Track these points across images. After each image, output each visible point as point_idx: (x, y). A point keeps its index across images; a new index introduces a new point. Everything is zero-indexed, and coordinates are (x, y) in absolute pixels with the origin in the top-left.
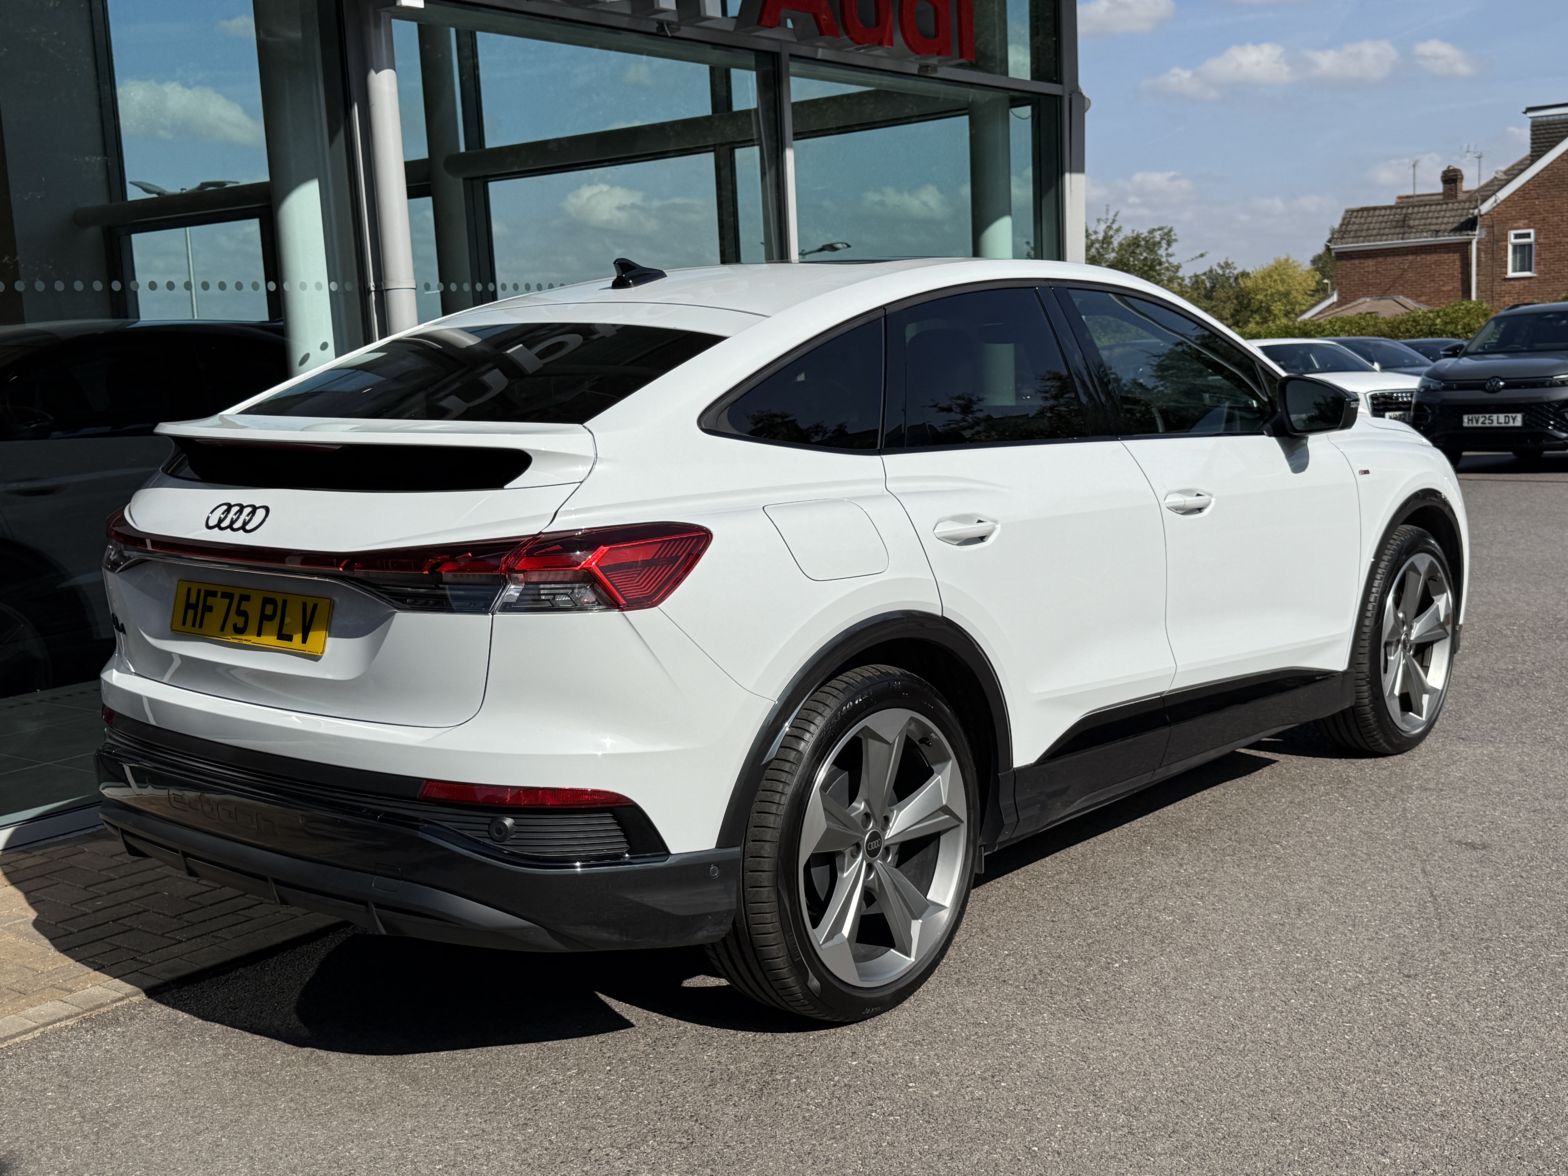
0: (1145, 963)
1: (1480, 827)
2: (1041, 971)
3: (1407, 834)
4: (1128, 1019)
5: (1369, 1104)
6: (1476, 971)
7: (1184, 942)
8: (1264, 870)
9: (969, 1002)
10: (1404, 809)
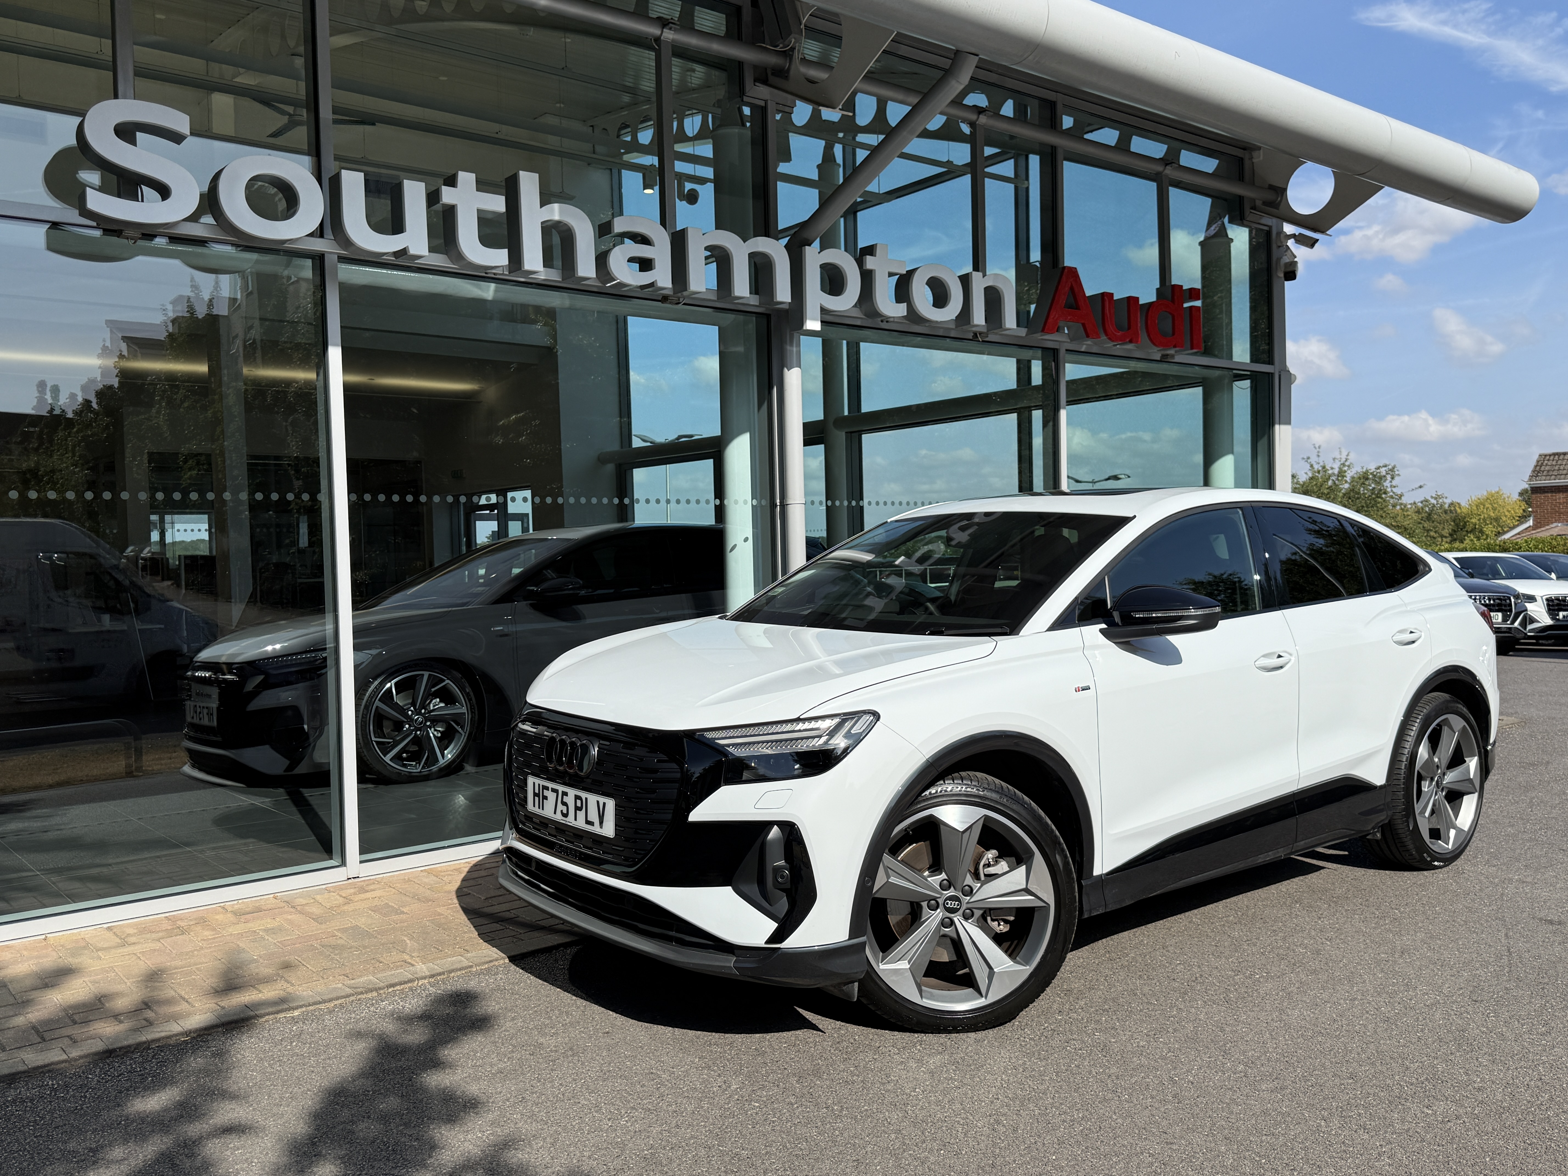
0: (1279, 977)
1: (1561, 910)
2: (1201, 976)
3: (1500, 911)
4: (1258, 1010)
5: (1425, 1077)
6: (1530, 1002)
7: (1310, 965)
8: (1382, 926)
9: (1146, 989)
10: (1502, 894)
